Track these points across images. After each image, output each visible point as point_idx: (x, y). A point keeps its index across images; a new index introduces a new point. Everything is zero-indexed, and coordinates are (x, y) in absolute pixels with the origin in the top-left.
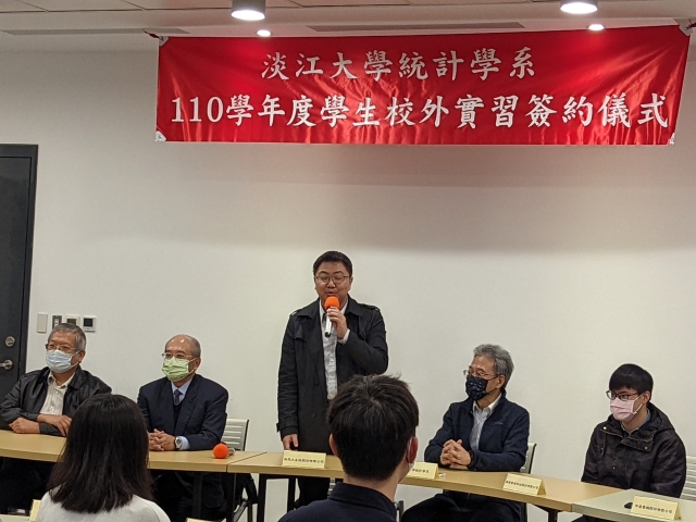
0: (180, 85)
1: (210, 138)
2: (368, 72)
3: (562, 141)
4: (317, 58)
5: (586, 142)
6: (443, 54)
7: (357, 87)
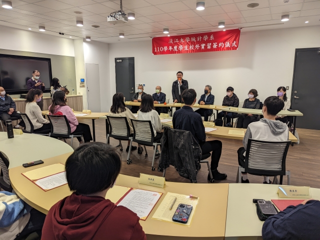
0: (156, 45)
1: (161, 54)
2: (186, 41)
3: (219, 50)
4: (178, 39)
5: (223, 50)
6: (199, 37)
7: (184, 44)
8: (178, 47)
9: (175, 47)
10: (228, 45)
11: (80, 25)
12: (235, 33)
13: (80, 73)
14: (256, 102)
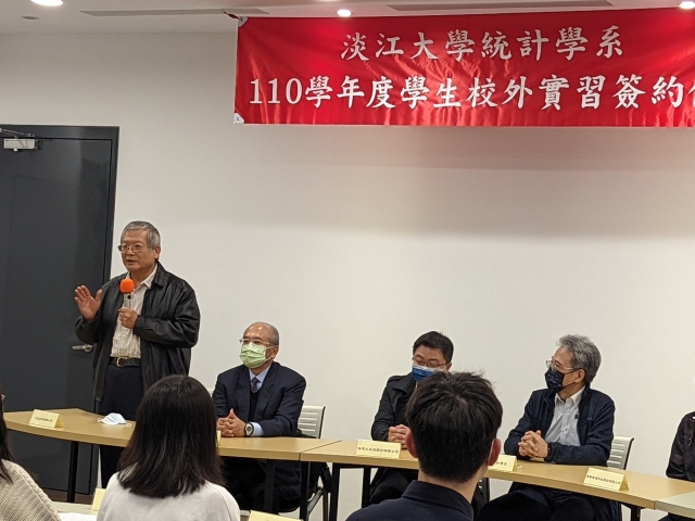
0: (259, 67)
1: (288, 120)
2: (450, 52)
3: (650, 123)
4: (398, 38)
5: (676, 125)
6: (528, 33)
7: (437, 68)
8: (397, 87)
9: (382, 87)
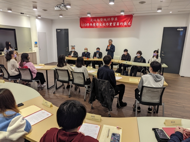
0: (82, 22)
1: (85, 28)
2: (101, 20)
4: (95, 19)
5: (122, 27)
6: (108, 18)
8: (96, 24)
9: (94, 24)
10: (125, 24)
11: (35, 9)
12: (130, 17)
13: (34, 38)
14: (141, 59)
